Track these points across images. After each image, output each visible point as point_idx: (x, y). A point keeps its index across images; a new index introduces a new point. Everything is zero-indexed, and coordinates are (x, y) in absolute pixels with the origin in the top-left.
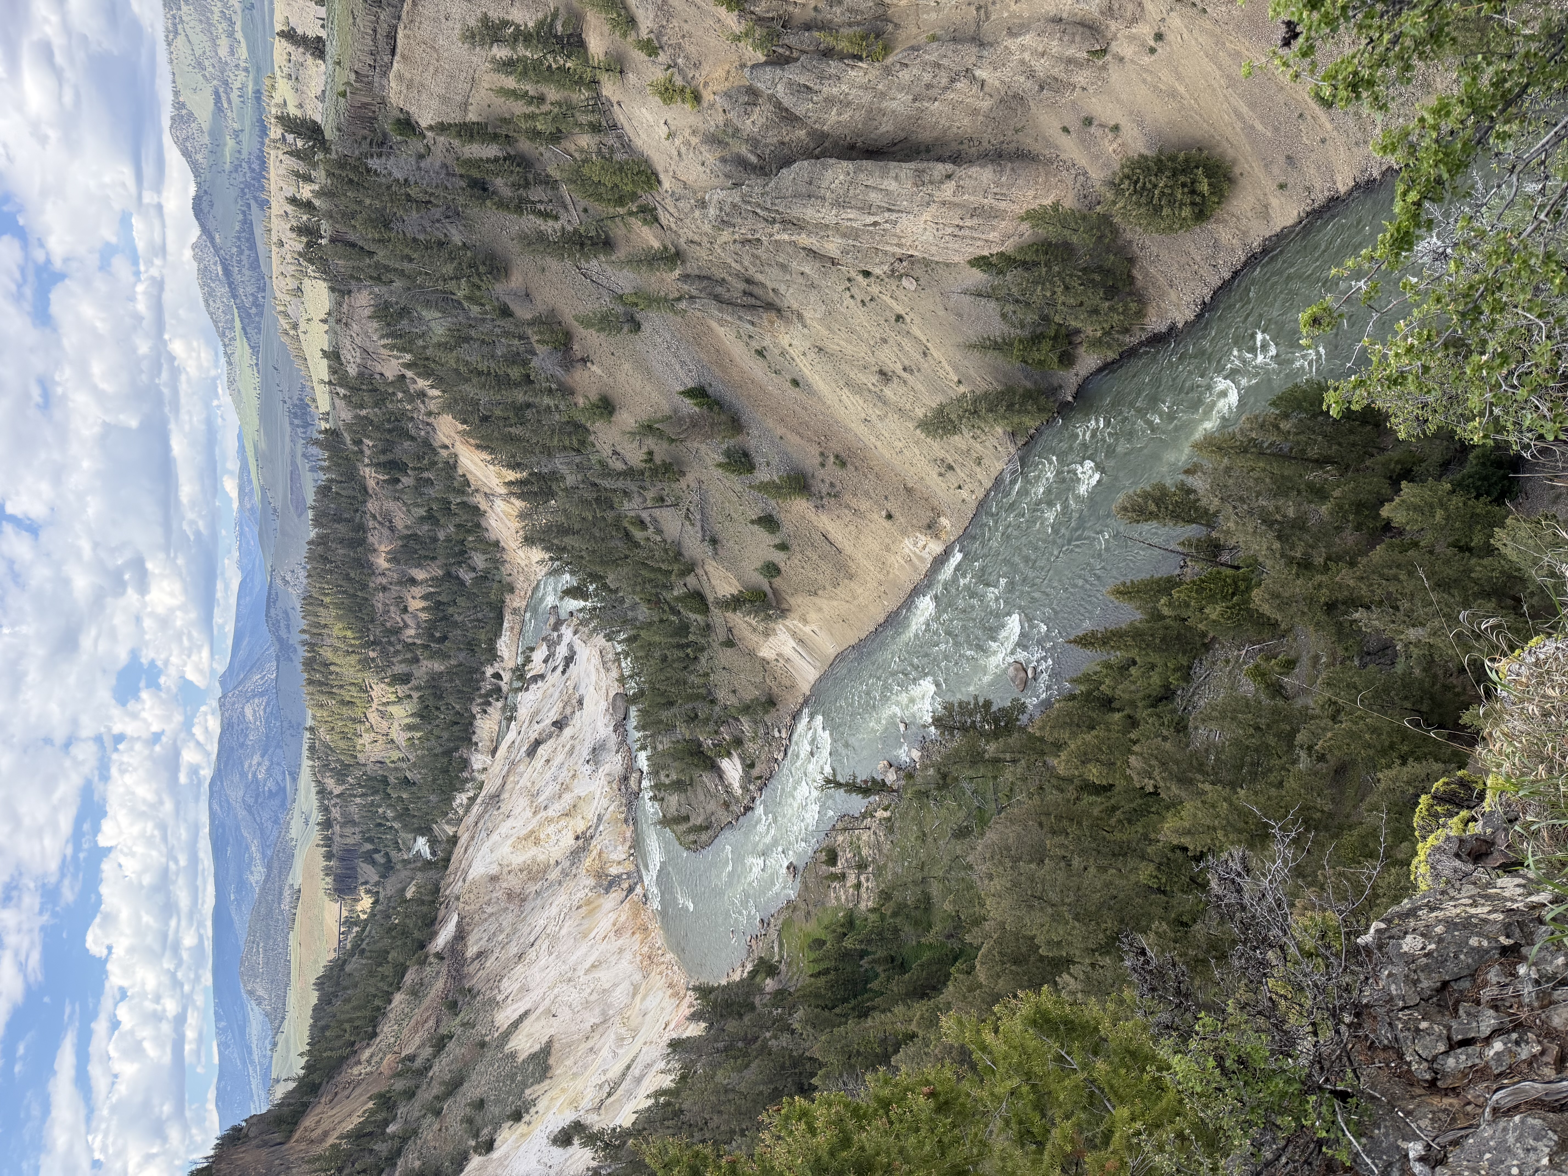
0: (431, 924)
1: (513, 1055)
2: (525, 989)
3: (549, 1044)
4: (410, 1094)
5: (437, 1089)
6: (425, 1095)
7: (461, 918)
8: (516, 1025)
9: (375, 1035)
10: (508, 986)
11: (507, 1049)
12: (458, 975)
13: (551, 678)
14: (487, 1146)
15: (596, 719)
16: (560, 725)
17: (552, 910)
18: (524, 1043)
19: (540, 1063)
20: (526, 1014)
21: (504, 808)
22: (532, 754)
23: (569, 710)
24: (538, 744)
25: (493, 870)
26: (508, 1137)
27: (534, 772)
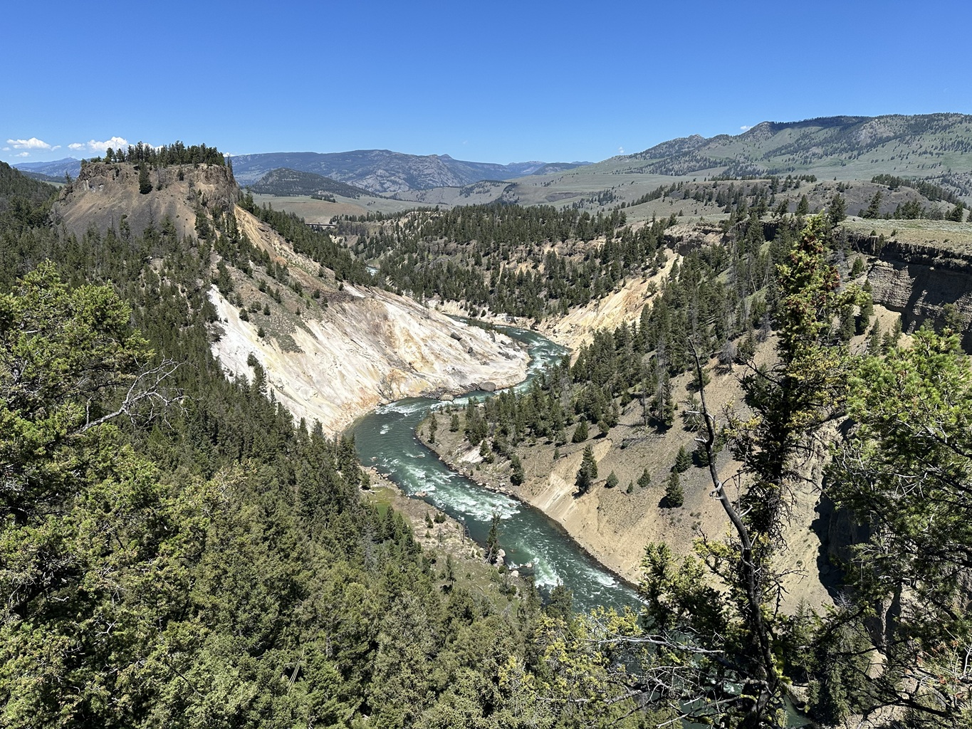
0: (358, 282)
1: (294, 331)
5: (274, 288)
7: (363, 299)
8: (309, 331)
10: (330, 328)
11: (296, 327)
12: (333, 298)
13: (494, 345)
14: (244, 318)
15: (477, 374)
16: (470, 351)
17: (370, 351)
18: (300, 337)
19: (289, 346)
20: (316, 338)
21: (423, 322)
22: (453, 336)
23: (479, 357)
24: (459, 339)
25: (391, 317)
26: (249, 329)
27: (443, 338)
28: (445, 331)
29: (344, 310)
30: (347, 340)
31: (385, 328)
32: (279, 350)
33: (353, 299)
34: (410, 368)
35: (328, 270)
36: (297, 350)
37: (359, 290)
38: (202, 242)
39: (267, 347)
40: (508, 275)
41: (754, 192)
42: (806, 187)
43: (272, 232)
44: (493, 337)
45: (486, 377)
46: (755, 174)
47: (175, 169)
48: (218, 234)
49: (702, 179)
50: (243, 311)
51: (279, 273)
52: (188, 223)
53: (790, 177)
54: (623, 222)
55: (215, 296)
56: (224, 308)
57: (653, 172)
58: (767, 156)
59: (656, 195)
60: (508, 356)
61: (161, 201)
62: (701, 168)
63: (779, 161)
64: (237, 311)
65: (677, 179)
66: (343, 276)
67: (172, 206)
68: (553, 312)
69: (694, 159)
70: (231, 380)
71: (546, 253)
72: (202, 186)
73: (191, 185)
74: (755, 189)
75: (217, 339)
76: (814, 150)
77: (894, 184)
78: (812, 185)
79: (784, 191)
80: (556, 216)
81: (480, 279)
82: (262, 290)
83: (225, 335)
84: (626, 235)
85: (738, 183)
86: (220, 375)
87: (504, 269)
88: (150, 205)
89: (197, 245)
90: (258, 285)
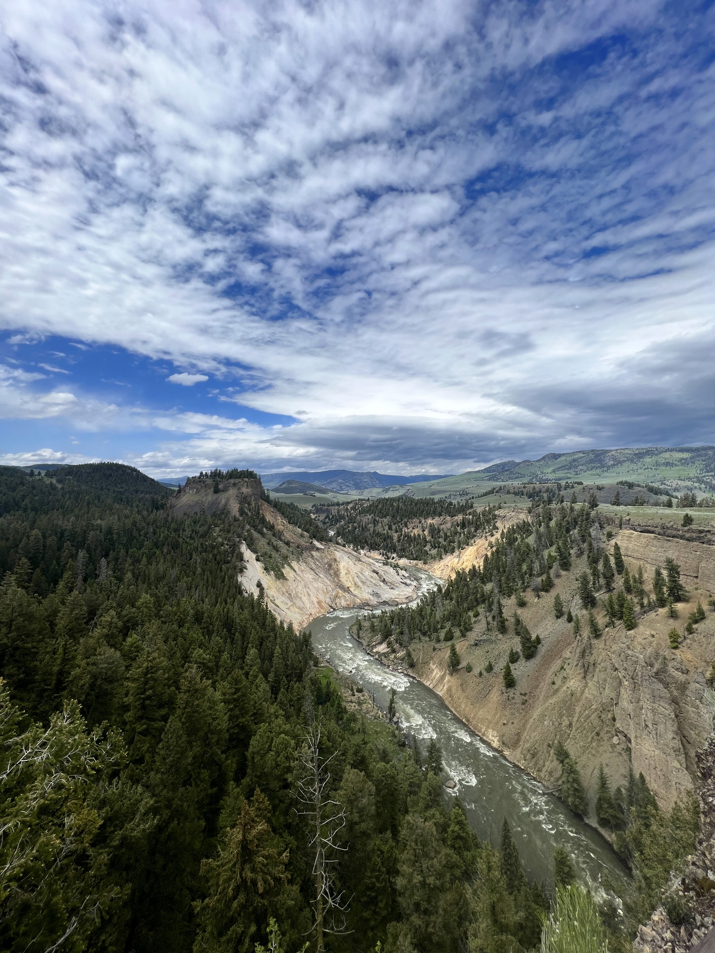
0: (320, 540)
1: (283, 567)
2: (302, 571)
3: (286, 579)
4: (274, 535)
5: (275, 543)
6: (273, 539)
7: (323, 549)
8: (292, 568)
9: (289, 523)
10: (303, 566)
11: (285, 565)
12: (306, 549)
13: (398, 577)
14: (258, 560)
15: (387, 594)
16: (384, 581)
17: (325, 580)
18: (286, 571)
19: (280, 576)
20: (295, 571)
21: (357, 563)
22: (374, 571)
23: (389, 584)
24: (377, 573)
25: (338, 560)
26: (259, 565)
27: (368, 573)
28: (369, 568)
29: (312, 556)
30: (313, 573)
31: (334, 566)
32: (274, 578)
33: (318, 549)
34: (347, 590)
35: (305, 533)
36: (285, 579)
37: (322, 544)
38: (241, 518)
39: (268, 577)
40: (407, 536)
41: (547, 491)
42: (579, 488)
43: (278, 513)
44: (397, 572)
45: (393, 597)
46: (547, 481)
47: (232, 481)
48: (249, 514)
49: (517, 483)
50: (257, 556)
51: (278, 535)
52: (234, 508)
53: (567, 482)
54: (472, 507)
55: (244, 548)
56: (248, 554)
57: (489, 480)
58: (554, 471)
59: (491, 492)
60: (406, 584)
61: (223, 498)
62: (516, 478)
63: (560, 474)
64: (254, 556)
65: (502, 484)
66: (314, 536)
67: (228, 500)
68: (434, 558)
69: (511, 473)
70: (246, 595)
71: (428, 523)
72: (245, 490)
73: (239, 489)
74: (548, 488)
75: (241, 571)
76: (580, 467)
77: (631, 486)
78: (581, 487)
79: (565, 489)
80: (434, 503)
81: (391, 538)
82: (268, 544)
83: (246, 569)
84: (474, 514)
85: (538, 486)
86: (240, 592)
87: (405, 532)
88: (216, 500)
89: (238, 520)
90: (267, 541)
